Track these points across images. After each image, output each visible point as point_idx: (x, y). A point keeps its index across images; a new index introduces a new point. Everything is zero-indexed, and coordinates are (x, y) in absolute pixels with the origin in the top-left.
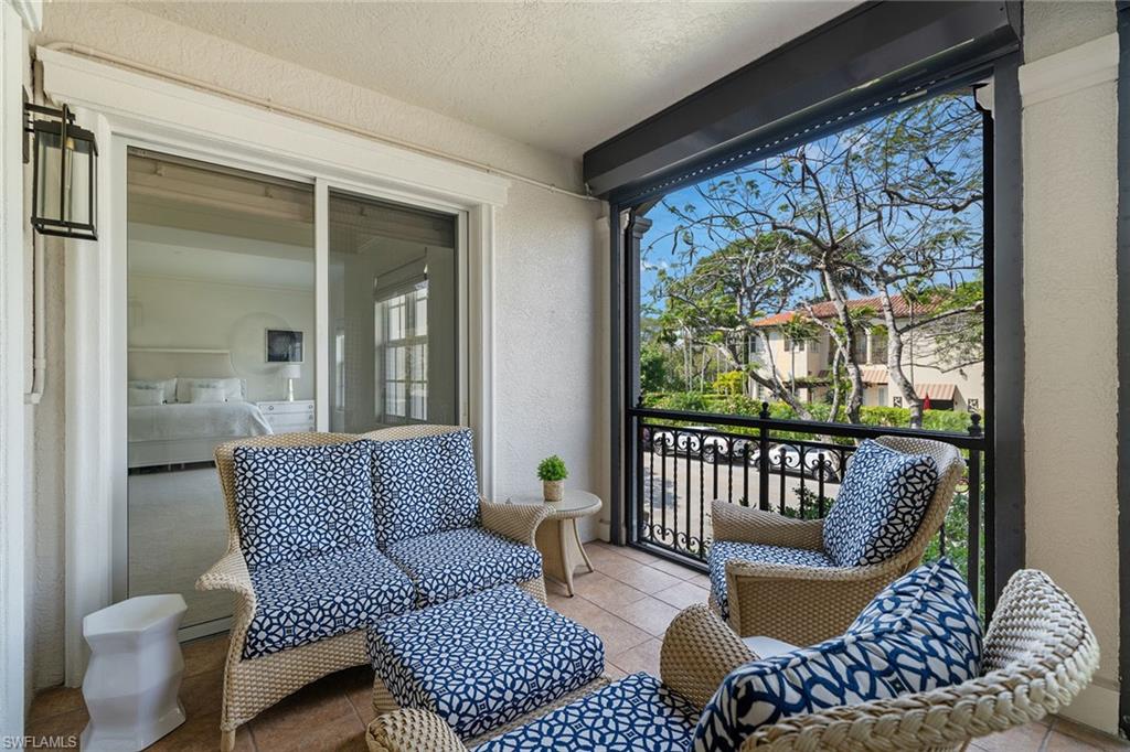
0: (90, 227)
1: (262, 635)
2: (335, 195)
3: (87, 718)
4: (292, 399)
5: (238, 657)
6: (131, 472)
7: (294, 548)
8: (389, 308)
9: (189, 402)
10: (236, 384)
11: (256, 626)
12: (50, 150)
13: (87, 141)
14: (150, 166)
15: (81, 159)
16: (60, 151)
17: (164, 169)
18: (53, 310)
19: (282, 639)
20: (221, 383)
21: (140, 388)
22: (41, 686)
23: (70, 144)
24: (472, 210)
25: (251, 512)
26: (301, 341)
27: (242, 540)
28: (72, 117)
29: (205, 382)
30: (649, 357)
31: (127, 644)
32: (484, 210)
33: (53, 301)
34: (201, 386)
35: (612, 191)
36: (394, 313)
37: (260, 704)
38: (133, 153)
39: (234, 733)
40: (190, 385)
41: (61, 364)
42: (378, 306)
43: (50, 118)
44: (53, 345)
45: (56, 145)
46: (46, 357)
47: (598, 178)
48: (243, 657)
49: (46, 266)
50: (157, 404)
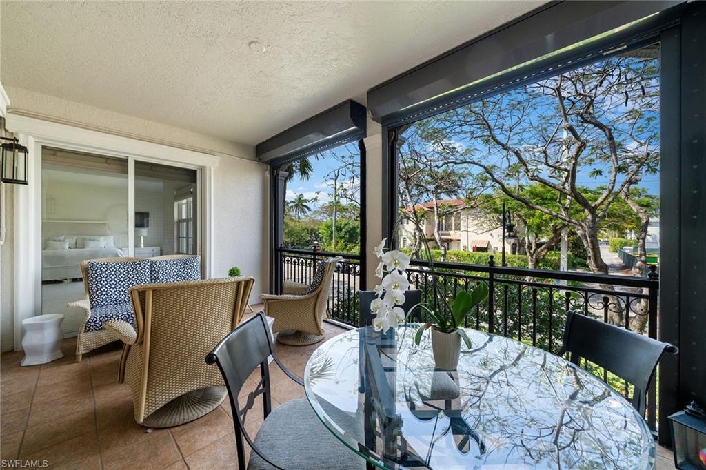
0: (25, 181)
1: (93, 324)
2: (136, 162)
3: (25, 354)
4: (142, 246)
5: (83, 331)
6: (44, 283)
7: (114, 300)
8: (181, 205)
9: (84, 248)
10: (111, 239)
11: (90, 321)
12: (8, 152)
13: (24, 150)
14: (52, 152)
15: (21, 155)
16: (12, 153)
17: (58, 154)
18: (9, 210)
19: (101, 325)
20: (102, 239)
21: (55, 241)
22: (4, 351)
23: (17, 151)
24: (202, 169)
25: (94, 286)
26: (148, 217)
27: (90, 296)
28: (18, 141)
29: (92, 238)
30: (351, 226)
31: (40, 327)
32: (208, 168)
33: (9, 207)
34: (90, 240)
35: (270, 160)
36: (184, 207)
37: (92, 347)
38: (44, 148)
39: (81, 356)
40: (84, 239)
41: (12, 230)
42: (176, 204)
43: (8, 142)
44: (9, 223)
45: (11, 151)
46: (6, 227)
47: (265, 155)
48: (85, 331)
49: (6, 193)
50: (64, 249)
